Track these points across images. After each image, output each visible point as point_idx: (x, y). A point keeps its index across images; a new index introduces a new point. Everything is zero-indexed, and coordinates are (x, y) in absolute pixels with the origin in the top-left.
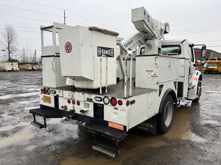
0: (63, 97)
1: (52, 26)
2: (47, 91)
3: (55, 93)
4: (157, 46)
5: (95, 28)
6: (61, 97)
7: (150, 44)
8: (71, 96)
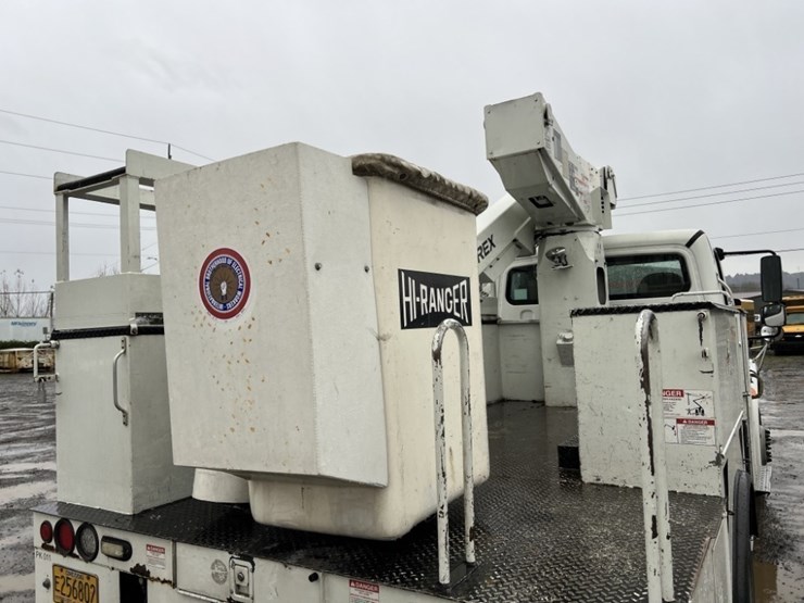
0: (174, 585)
1: (122, 171)
2: (77, 540)
3: (127, 555)
4: (593, 260)
5: (390, 164)
6: (164, 582)
7: (563, 254)
8: (227, 583)
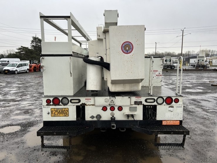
0: (94, 105)
2: (61, 101)
3: (79, 102)
6: (91, 105)
8: (109, 102)
